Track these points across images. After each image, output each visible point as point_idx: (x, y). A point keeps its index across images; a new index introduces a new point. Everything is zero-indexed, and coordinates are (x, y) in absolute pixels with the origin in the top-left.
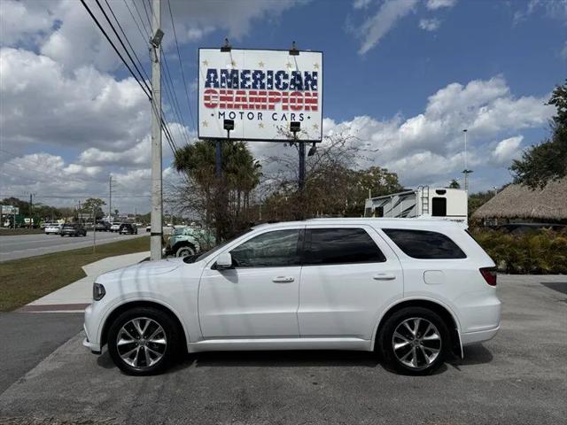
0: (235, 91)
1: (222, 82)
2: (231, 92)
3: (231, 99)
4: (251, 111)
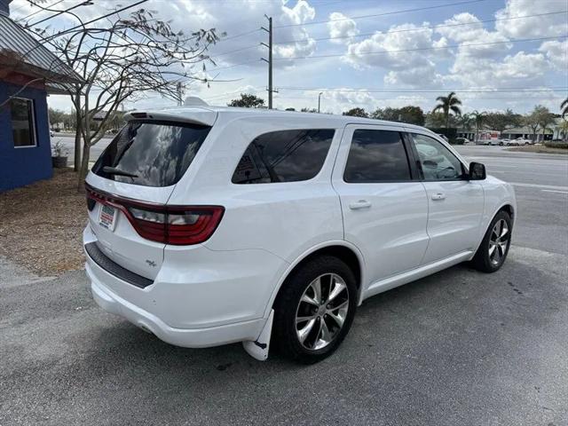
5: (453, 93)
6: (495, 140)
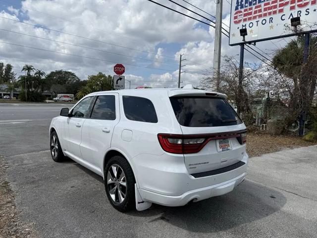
0: (254, 7)
1: (245, 4)
2: (250, 9)
3: (251, 14)
4: (265, 18)
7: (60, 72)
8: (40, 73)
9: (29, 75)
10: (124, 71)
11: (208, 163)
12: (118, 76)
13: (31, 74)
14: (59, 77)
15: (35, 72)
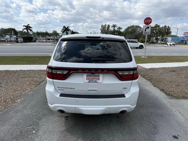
5: (28, 25)
6: (44, 41)
7: (133, 26)
8: (120, 28)
9: (114, 30)
10: (151, 22)
11: (74, 89)
12: (147, 26)
13: (115, 29)
14: (132, 30)
15: (117, 28)
